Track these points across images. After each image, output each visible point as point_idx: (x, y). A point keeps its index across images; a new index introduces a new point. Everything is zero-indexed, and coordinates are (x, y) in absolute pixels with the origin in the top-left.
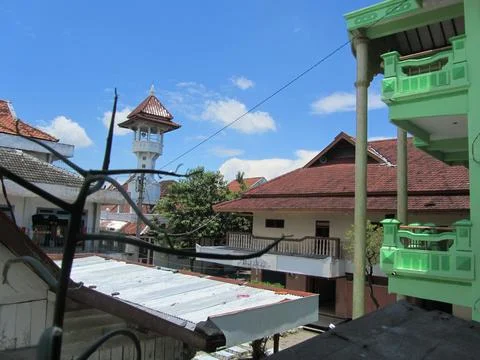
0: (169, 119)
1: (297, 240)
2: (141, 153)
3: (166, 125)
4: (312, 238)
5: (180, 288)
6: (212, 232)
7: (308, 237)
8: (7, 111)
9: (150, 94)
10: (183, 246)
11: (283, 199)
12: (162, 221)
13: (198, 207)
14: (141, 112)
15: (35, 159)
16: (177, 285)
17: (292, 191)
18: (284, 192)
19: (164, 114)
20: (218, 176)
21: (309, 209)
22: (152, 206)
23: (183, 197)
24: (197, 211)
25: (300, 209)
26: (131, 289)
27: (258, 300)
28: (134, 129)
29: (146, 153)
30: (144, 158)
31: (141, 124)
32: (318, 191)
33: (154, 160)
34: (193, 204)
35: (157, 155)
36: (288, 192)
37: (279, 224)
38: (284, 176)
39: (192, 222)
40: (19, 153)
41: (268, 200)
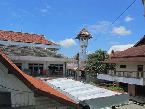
0: (89, 35)
1: (130, 72)
2: (81, 46)
3: (88, 37)
4: (136, 71)
5: (83, 88)
6: (104, 69)
7: (135, 71)
8: (44, 38)
9: (83, 28)
10: (94, 74)
11: (125, 58)
12: (88, 66)
13: (99, 62)
14: (81, 34)
15: (49, 51)
16: (84, 87)
17: (128, 55)
18: (126, 56)
19: (87, 34)
20: (105, 52)
21: (134, 61)
22: (86, 62)
23: (94, 59)
24: (99, 63)
25: (131, 61)
26: (69, 88)
27: (107, 94)
28: (79, 39)
29: (83, 46)
30: (83, 48)
31: (81, 38)
32: (138, 55)
33: (85, 48)
34: (97, 61)
35: (86, 46)
36: (127, 56)
37: (124, 67)
38: (126, 50)
39: (97, 66)
40: (46, 49)
41: (120, 59)
